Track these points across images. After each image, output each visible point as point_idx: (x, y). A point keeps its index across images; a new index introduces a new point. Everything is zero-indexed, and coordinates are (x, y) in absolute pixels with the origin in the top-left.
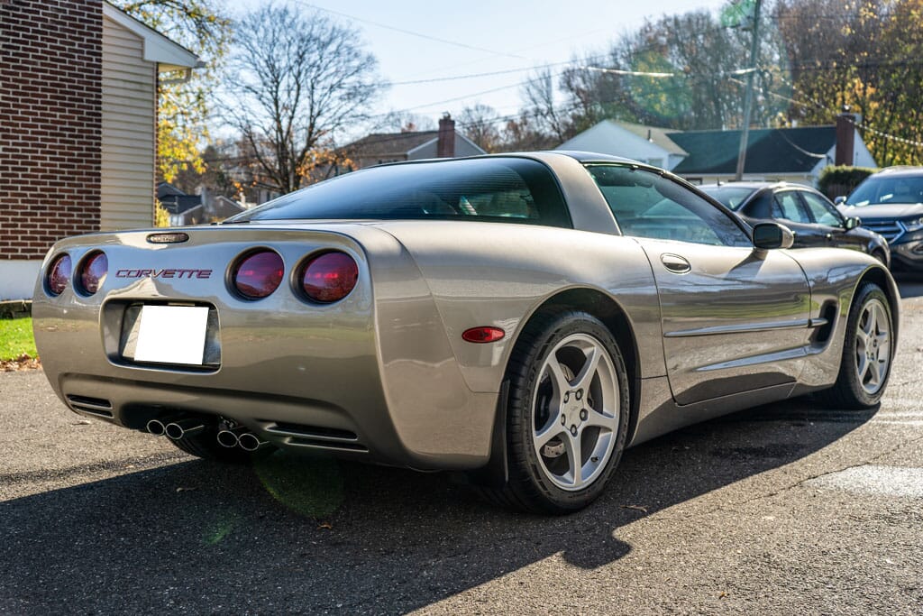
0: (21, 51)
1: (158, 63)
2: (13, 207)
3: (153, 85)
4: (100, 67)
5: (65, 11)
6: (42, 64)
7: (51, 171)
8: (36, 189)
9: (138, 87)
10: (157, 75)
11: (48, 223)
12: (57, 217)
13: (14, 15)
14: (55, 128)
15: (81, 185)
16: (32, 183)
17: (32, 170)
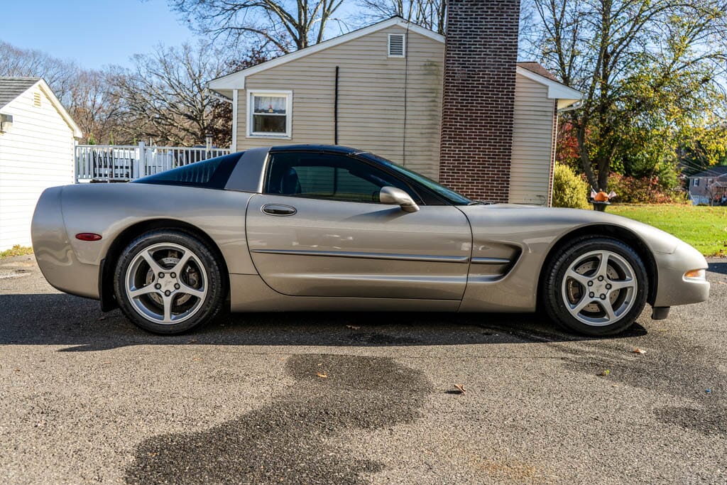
0: (470, 101)
1: (557, 100)
2: (462, 179)
3: (552, 112)
4: (513, 105)
5: (494, 78)
6: (481, 107)
7: (483, 161)
8: (474, 170)
9: (543, 113)
10: (556, 106)
11: (480, 187)
12: (485, 184)
13: (467, 84)
14: (486, 139)
15: (499, 168)
16: (473, 167)
17: (473, 161)
